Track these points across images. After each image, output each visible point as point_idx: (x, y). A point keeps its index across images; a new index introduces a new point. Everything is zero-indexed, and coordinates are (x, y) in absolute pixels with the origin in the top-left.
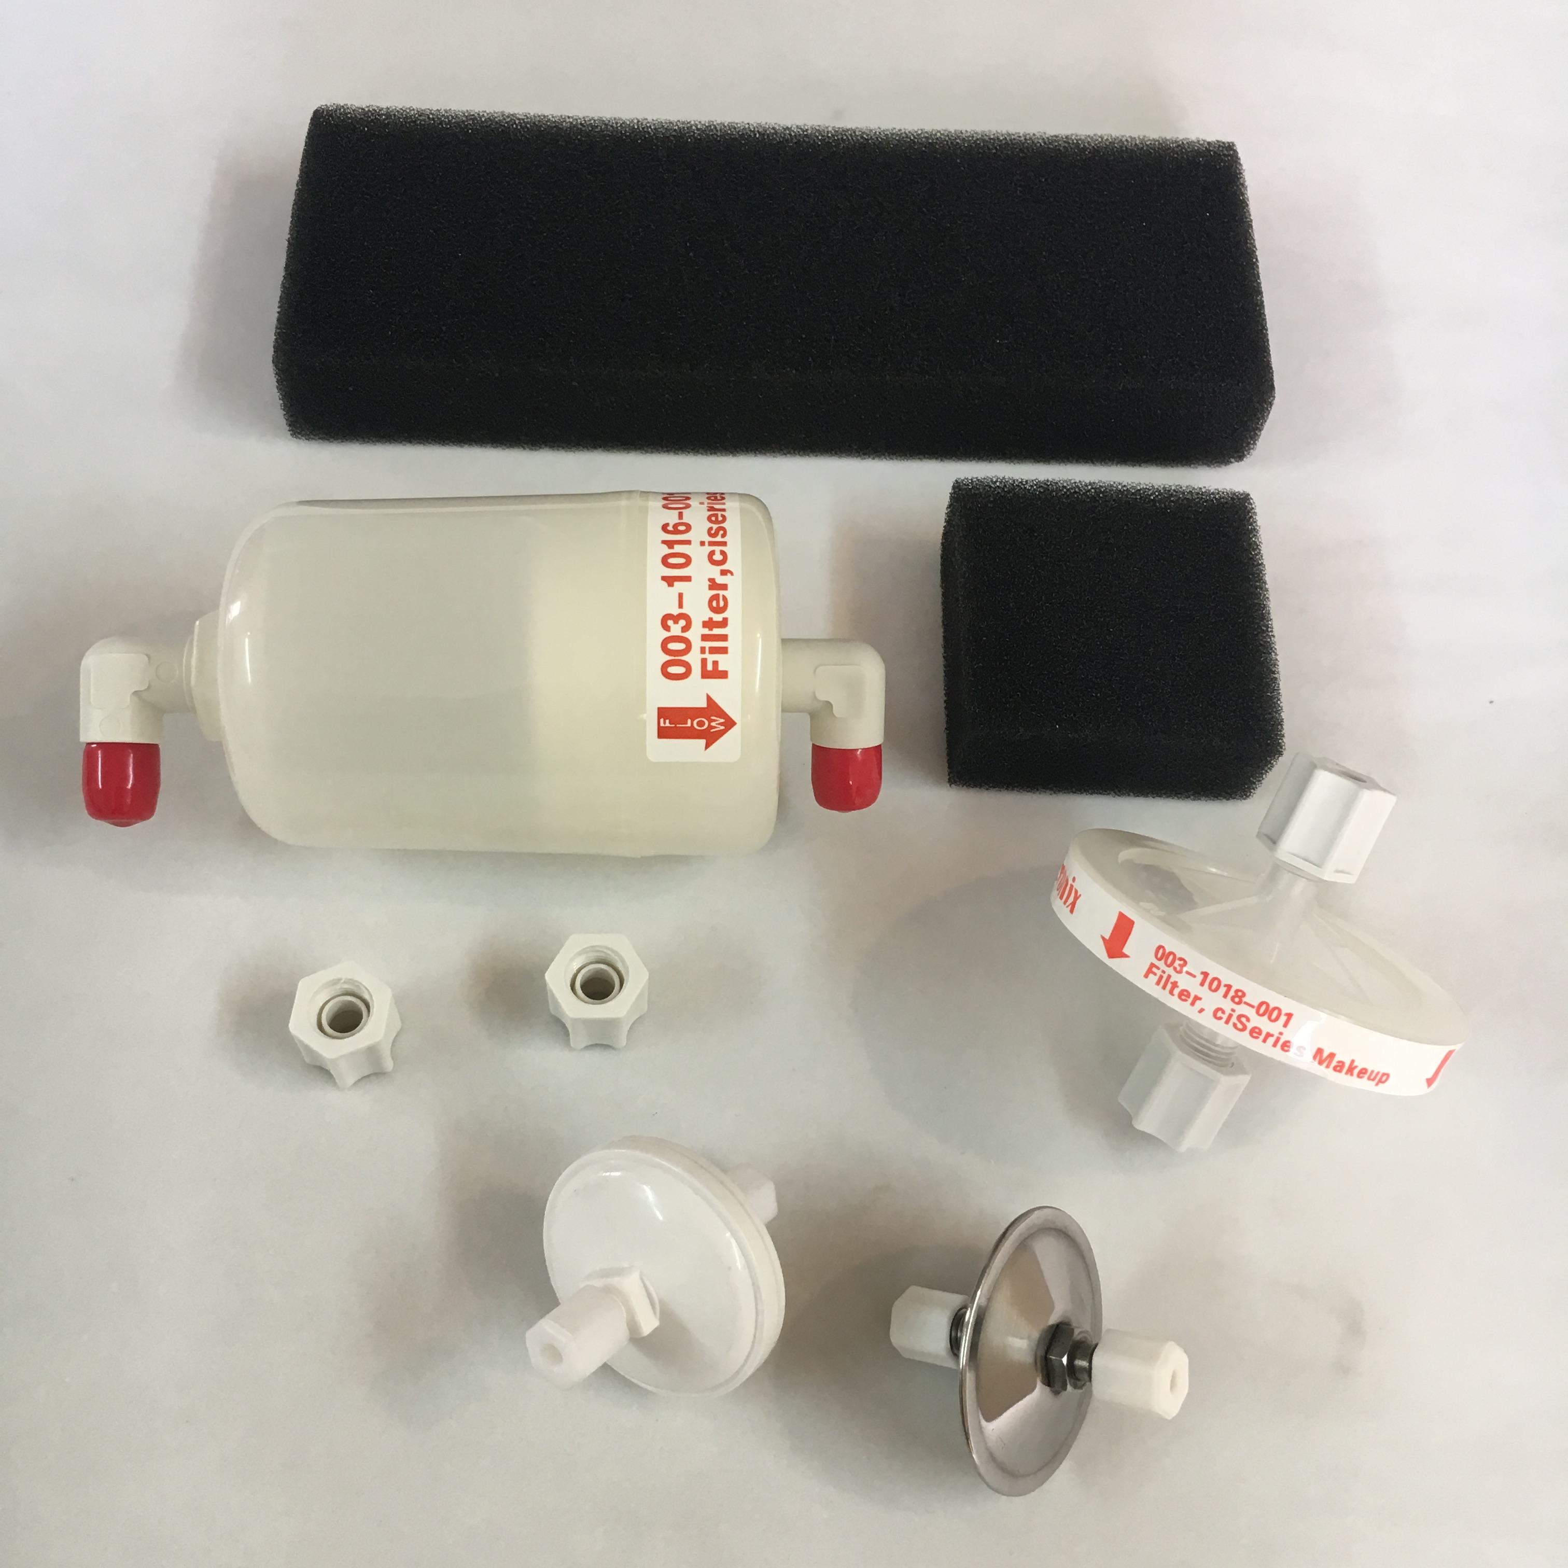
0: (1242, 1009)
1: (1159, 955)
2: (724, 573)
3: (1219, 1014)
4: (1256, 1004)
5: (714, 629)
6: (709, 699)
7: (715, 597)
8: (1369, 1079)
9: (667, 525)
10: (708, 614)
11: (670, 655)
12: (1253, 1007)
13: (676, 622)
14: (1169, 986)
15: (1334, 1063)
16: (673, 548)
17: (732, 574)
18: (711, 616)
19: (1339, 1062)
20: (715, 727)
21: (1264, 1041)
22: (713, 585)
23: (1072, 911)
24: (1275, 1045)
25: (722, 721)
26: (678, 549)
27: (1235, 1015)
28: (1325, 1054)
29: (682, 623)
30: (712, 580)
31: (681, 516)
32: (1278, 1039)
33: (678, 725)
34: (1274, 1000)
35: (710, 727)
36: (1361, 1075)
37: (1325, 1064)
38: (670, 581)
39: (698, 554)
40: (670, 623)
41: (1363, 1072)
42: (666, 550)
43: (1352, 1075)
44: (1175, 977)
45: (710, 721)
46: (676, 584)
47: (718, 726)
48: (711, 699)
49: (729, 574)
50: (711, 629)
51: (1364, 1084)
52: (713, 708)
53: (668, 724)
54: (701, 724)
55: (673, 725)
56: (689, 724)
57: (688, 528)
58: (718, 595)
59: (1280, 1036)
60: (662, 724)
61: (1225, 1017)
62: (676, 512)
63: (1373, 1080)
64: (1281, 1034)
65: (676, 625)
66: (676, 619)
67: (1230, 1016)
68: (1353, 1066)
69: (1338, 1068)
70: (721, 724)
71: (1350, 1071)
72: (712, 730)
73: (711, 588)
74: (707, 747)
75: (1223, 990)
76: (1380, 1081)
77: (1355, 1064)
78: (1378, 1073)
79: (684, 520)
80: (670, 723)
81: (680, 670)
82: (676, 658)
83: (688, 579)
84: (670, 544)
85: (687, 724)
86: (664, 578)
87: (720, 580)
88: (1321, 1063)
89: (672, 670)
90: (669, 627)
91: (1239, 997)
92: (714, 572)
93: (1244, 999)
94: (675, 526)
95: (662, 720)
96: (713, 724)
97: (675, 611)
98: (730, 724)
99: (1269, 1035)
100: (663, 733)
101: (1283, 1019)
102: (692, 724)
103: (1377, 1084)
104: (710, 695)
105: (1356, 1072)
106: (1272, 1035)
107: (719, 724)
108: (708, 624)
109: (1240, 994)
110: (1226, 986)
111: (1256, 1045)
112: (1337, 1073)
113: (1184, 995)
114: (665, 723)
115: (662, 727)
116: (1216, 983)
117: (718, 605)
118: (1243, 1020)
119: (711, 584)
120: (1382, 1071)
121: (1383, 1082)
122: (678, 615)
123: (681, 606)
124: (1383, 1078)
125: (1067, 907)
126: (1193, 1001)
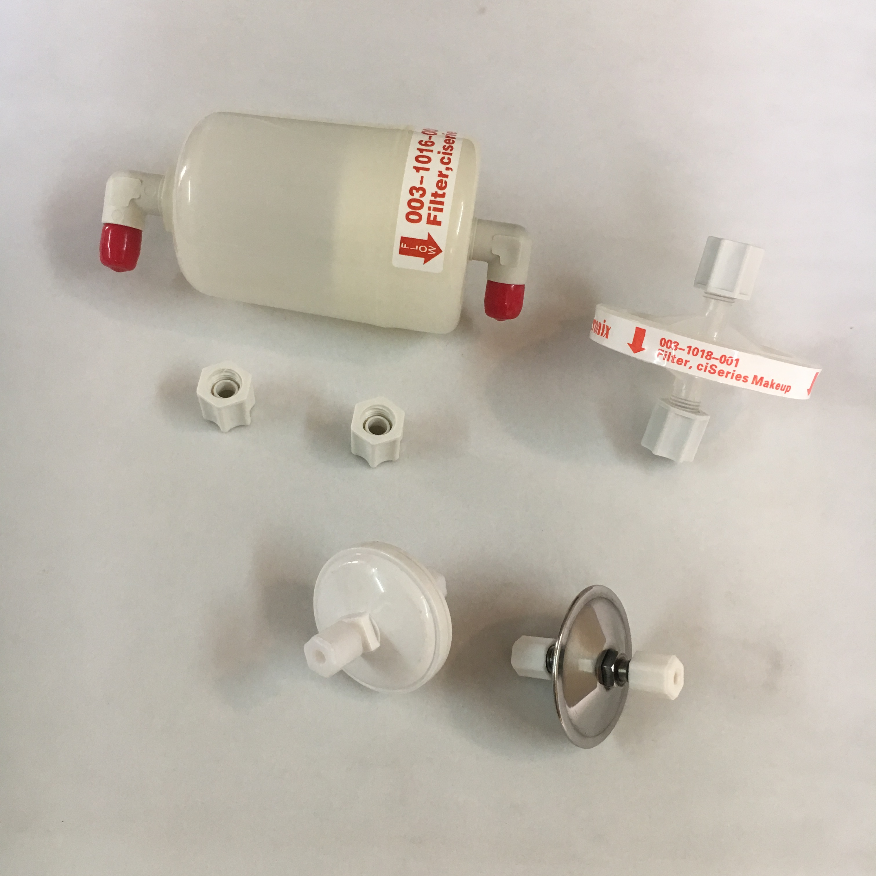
0: (712, 362)
1: (663, 344)
2: (447, 169)
3: (700, 367)
4: (719, 358)
5: (437, 198)
6: (429, 236)
7: (440, 181)
8: (781, 390)
9: (422, 141)
10: (435, 189)
11: (411, 209)
12: (717, 359)
13: (417, 192)
14: (671, 358)
15: (763, 383)
16: (423, 153)
17: (452, 170)
18: (436, 191)
19: (766, 381)
20: (430, 252)
21: (726, 377)
22: (441, 174)
23: (607, 337)
24: (732, 378)
25: (435, 249)
26: (425, 153)
27: (709, 366)
28: (759, 378)
29: (421, 192)
30: (440, 172)
31: (430, 138)
32: (733, 374)
33: (411, 248)
34: (728, 353)
35: (428, 251)
36: (778, 388)
37: (759, 384)
38: (418, 169)
39: (436, 158)
40: (414, 191)
41: (778, 386)
42: (418, 153)
43: (773, 388)
44: (674, 353)
45: (428, 248)
46: (421, 171)
47: (432, 251)
48: (431, 236)
49: (450, 170)
50: (435, 198)
51: (779, 393)
52: (430, 241)
53: (405, 247)
54: (423, 249)
55: (408, 248)
56: (417, 248)
57: (433, 144)
58: (442, 180)
59: (734, 372)
60: (402, 246)
61: (703, 368)
62: (429, 136)
63: (783, 390)
64: (734, 371)
65: (417, 193)
66: (418, 190)
67: (706, 367)
68: (773, 383)
69: (766, 385)
70: (434, 251)
71: (772, 386)
72: (428, 254)
73: (439, 176)
74: (425, 262)
75: (700, 353)
76: (787, 391)
77: (774, 382)
78: (785, 386)
79: (432, 140)
80: (407, 247)
81: (416, 217)
82: (415, 211)
83: (427, 169)
84: (421, 151)
85: (415, 248)
86: (415, 167)
87: (445, 172)
88: (756, 384)
89: (412, 217)
90: (413, 194)
91: (709, 355)
92: (443, 168)
93: (712, 356)
94: (426, 142)
95: (402, 244)
96: (429, 250)
97: (418, 185)
98: (439, 251)
99: (728, 373)
100: (402, 251)
101: (734, 362)
102: (418, 248)
103: (785, 393)
104: (431, 234)
105: (775, 386)
106: (730, 373)
107: (432, 250)
108: (435, 195)
109: (710, 354)
110: (701, 351)
111: (722, 380)
112: (766, 388)
113: (680, 361)
114: (404, 246)
115: (402, 248)
116: (696, 351)
117: (441, 185)
118: (714, 367)
119: (439, 174)
120: (787, 384)
121: (788, 391)
122: (419, 188)
123: (421, 183)
124: (787, 389)
125: (604, 336)
126: (685, 364)
